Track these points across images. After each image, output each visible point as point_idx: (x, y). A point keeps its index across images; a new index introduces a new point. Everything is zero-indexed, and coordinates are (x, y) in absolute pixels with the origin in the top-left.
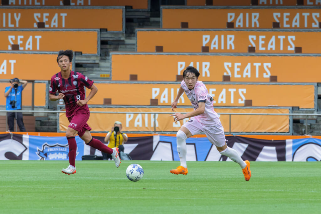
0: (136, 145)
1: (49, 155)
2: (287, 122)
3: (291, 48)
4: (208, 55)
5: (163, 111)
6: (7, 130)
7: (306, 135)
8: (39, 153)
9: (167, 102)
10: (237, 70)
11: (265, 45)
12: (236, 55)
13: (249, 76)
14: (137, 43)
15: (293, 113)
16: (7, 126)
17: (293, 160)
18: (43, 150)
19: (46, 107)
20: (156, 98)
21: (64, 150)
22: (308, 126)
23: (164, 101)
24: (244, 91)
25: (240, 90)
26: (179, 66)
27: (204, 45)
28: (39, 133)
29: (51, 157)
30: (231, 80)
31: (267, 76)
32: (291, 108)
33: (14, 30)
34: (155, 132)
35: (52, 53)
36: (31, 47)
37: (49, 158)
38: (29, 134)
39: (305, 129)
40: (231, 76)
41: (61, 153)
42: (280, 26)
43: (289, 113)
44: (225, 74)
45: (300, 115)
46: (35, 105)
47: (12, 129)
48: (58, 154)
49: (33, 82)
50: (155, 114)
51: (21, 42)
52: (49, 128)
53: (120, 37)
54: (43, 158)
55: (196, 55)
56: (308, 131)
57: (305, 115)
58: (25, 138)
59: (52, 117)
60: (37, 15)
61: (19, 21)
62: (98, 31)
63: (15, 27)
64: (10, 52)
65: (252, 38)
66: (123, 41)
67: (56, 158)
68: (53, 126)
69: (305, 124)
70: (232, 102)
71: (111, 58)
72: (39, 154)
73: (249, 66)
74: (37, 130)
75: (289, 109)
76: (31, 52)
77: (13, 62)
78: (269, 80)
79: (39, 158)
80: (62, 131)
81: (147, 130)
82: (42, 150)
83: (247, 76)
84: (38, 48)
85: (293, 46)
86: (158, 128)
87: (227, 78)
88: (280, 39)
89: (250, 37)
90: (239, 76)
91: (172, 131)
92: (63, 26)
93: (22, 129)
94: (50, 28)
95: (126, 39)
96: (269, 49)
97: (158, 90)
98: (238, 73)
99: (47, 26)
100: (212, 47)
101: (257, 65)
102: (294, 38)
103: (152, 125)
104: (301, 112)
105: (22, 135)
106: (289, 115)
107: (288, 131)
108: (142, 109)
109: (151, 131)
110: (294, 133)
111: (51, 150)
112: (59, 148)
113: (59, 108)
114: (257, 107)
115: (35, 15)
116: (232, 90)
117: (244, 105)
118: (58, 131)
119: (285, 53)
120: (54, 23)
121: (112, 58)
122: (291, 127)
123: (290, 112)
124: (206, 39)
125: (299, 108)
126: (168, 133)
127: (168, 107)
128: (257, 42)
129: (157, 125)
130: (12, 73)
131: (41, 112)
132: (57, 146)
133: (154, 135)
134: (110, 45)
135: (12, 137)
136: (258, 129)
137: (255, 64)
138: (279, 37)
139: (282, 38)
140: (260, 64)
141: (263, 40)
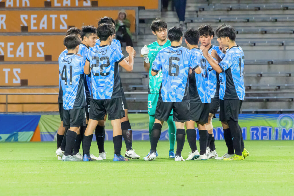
3: (64, 27)
10: (9, 49)
11: (37, 24)
13: (22, 56)
25: (15, 70)
30: (5, 59)
31: (41, 55)
40: (4, 56)
42: (51, 4)
65: (23, 17)
70: (7, 82)
73: (22, 46)
78: (44, 60)
83: (20, 56)
85: (66, 25)
88: (51, 18)
90: (12, 56)
96: (41, 28)
98: (11, 53)
101: (30, 44)
102: (66, 16)
114: (32, 87)
116: (7, 70)
117: (20, 85)
119: (58, 32)
128: (28, 21)
137: (28, 44)
138: (51, 16)
139: (54, 17)
140: (33, 44)
141: (34, 19)
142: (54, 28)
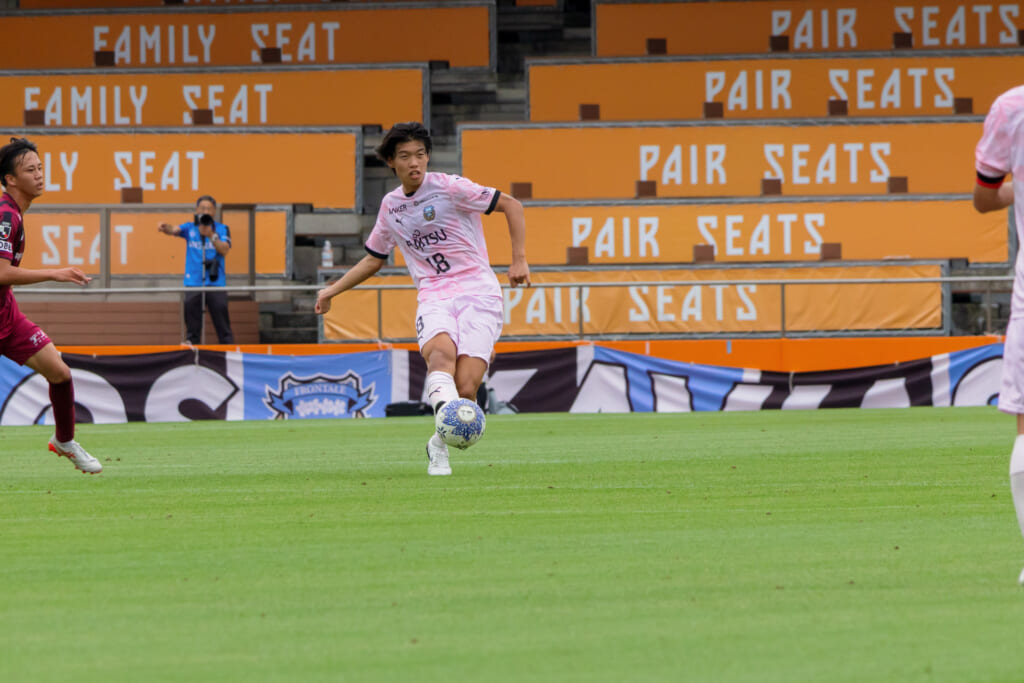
0: (530, 373)
1: (297, 404)
2: (936, 300)
3: (945, 102)
4: (720, 125)
5: (603, 279)
6: (185, 341)
7: (989, 335)
8: (269, 400)
9: (612, 253)
10: (798, 163)
11: (874, 95)
12: (794, 123)
13: (833, 180)
14: (528, 97)
15: (951, 275)
16: (183, 328)
17: (952, 403)
18: (283, 391)
19: (288, 275)
20: (584, 245)
21: (339, 389)
22: (993, 309)
23: (605, 253)
24: (820, 218)
25: (809, 218)
26: (643, 157)
27: (710, 98)
28: (270, 348)
29: (303, 409)
30: (785, 190)
31: (880, 177)
32: (946, 263)
33: (199, 70)
34: (582, 335)
35: (300, 129)
36: (244, 115)
37: (298, 414)
38: (242, 350)
39: (986, 317)
40: (783, 181)
41: (330, 399)
42: (914, 41)
43: (942, 276)
44: (768, 175)
45: (969, 281)
46: (259, 271)
47: (195, 338)
48: (321, 401)
49: (250, 208)
50: (581, 287)
51: (218, 103)
52: (295, 333)
53: (484, 83)
54: (281, 413)
55: (689, 126)
56: (993, 324)
57: (985, 281)
58: (234, 362)
59: (304, 303)
60: (258, 30)
61: (213, 46)
62: (423, 68)
63: (201, 63)
64: (189, 129)
65: (837, 75)
66: (493, 93)
67: (316, 412)
68: (308, 325)
69: (984, 305)
70: (788, 249)
71: (460, 140)
72: (270, 404)
73: (831, 153)
74: (265, 339)
75: (942, 266)
76: (244, 129)
77: (195, 156)
78: (885, 189)
79: (271, 414)
80: (331, 339)
81: (558, 331)
82: (278, 393)
83: (826, 180)
84: (264, 118)
85: (950, 96)
86: (589, 324)
87: (772, 188)
88: (912, 78)
89: (834, 74)
90: (806, 180)
91: (628, 331)
92: (331, 56)
93: (224, 337)
94: (295, 61)
95: (500, 87)
96: (884, 104)
97: (588, 222)
98: (803, 171)
99: (286, 57)
100: (732, 102)
101: (853, 148)
102: (950, 73)
103: (574, 317)
104: (974, 272)
105: (224, 353)
106: (943, 282)
107: (938, 326)
108: (545, 274)
109: (571, 333)
110: (955, 330)
111: (304, 390)
112: (325, 386)
113: (323, 279)
114: (855, 263)
115: (255, 28)
116: (787, 219)
117: (818, 258)
118: (320, 340)
119: (928, 115)
120: (307, 50)
121: (463, 140)
122: (948, 314)
123: (944, 273)
124: (715, 82)
125: (967, 262)
126: (615, 338)
127: (615, 267)
128: (851, 86)
129: (587, 317)
130: (195, 186)
131: (274, 290)
132: (320, 380)
133: (579, 344)
134: (458, 104)
135: (197, 359)
136: (858, 320)
137: (848, 147)
138: (912, 72)
139: (918, 73)
140: (860, 146)
141: (867, 80)
142: (918, 103)
